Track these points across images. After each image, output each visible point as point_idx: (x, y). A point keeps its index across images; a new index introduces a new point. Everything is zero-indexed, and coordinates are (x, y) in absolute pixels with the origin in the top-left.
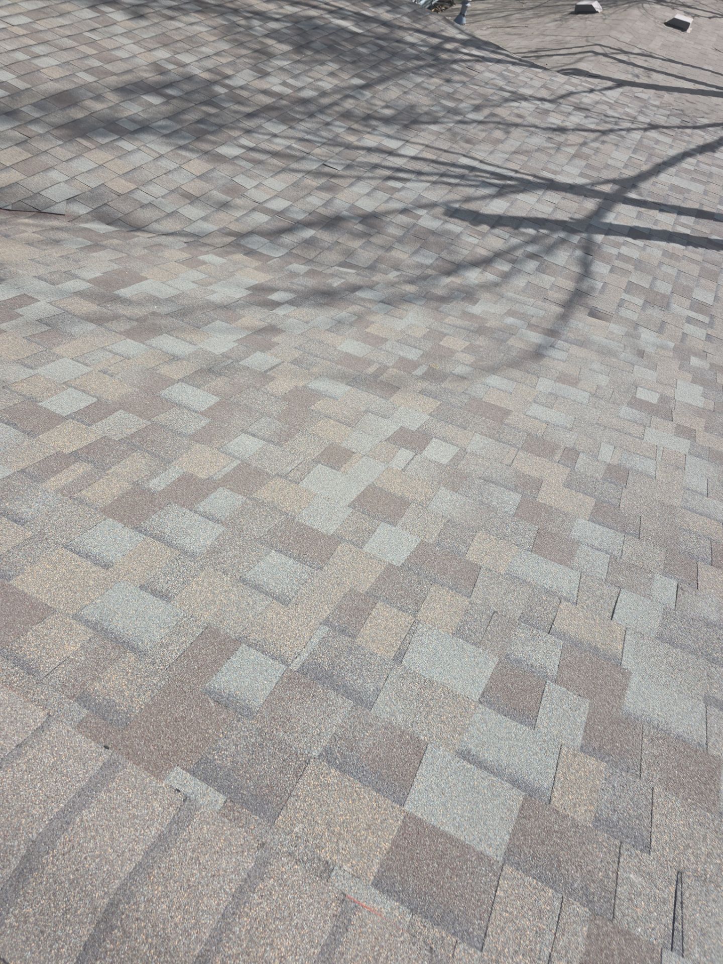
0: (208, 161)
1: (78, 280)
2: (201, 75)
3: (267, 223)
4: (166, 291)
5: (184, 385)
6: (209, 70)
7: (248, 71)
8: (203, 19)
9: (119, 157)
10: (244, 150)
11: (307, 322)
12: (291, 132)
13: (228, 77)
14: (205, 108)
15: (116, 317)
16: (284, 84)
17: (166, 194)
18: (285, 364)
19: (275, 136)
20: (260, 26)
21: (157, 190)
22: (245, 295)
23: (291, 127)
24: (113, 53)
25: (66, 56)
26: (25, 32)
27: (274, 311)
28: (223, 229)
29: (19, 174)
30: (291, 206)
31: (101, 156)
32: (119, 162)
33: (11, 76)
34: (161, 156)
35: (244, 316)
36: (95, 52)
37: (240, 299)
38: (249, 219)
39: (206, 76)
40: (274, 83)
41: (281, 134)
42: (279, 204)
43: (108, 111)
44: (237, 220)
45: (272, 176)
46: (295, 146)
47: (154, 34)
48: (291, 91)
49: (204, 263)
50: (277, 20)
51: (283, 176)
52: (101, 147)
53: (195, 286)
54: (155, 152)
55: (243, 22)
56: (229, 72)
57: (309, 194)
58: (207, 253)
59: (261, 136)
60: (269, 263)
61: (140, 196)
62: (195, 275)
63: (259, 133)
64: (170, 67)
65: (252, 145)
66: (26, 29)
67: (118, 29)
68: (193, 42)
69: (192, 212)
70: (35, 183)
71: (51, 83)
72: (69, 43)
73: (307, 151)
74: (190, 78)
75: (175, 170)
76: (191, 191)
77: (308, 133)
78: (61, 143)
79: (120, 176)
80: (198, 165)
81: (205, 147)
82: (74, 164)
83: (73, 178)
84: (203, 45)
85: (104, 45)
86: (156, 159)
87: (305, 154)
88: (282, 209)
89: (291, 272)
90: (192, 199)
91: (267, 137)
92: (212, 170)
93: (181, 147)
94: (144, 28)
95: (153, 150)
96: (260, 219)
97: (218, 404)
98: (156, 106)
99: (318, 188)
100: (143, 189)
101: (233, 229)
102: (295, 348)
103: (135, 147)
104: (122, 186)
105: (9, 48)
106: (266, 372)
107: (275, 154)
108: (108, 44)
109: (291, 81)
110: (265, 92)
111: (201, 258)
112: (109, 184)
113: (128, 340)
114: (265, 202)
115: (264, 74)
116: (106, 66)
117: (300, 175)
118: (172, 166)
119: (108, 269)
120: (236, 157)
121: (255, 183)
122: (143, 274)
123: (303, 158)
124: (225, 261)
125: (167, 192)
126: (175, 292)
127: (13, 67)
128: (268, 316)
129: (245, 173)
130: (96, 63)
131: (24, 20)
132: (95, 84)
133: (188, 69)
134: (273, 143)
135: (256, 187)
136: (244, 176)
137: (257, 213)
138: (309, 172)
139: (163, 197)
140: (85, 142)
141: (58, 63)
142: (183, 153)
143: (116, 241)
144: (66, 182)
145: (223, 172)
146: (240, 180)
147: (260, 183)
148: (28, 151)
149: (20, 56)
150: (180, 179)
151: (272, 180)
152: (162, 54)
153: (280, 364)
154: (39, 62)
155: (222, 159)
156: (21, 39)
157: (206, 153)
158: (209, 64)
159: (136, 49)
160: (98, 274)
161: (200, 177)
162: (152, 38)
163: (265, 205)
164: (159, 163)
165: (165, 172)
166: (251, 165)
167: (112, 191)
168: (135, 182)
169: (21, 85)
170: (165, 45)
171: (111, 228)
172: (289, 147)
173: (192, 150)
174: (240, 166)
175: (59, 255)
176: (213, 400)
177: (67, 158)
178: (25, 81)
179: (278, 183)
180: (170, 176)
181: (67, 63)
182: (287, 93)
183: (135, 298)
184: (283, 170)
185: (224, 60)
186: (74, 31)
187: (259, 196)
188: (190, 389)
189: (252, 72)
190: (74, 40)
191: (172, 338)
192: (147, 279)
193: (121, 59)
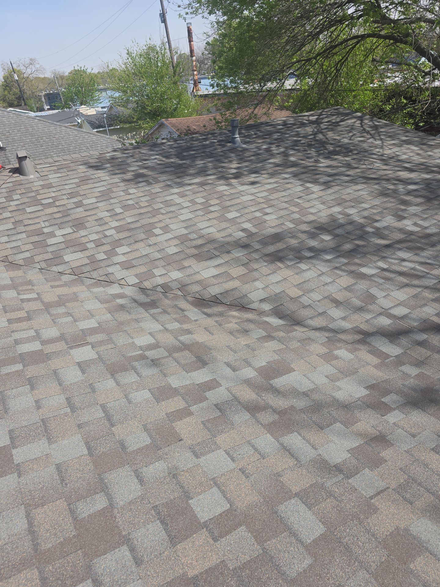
0: (353, 278)
1: (250, 368)
2: (359, 221)
3: (389, 325)
4: (305, 385)
5: (299, 502)
6: (365, 218)
7: (390, 217)
8: (365, 186)
9: (297, 274)
10: (379, 270)
11: (414, 436)
12: (416, 258)
13: (377, 221)
14: (357, 242)
15: (265, 408)
16: (415, 224)
17: (321, 299)
18: (390, 490)
19: (404, 260)
20: (403, 188)
21: (316, 296)
22: (363, 395)
23: (416, 254)
24: (308, 210)
25: (282, 213)
26: (264, 201)
27: (385, 417)
28: (355, 327)
29: (239, 282)
30: (410, 313)
31: (286, 273)
32: (296, 276)
33: (251, 225)
34: (323, 273)
35: (360, 420)
36: (298, 210)
37: (359, 399)
38: (376, 321)
39: (362, 221)
40: (408, 225)
41: (408, 259)
42: (401, 311)
43: (297, 245)
44: (367, 321)
45: (397, 290)
46: (418, 267)
47: (334, 198)
48: (420, 229)
49: (337, 358)
50: (415, 184)
51: (407, 289)
52: (288, 267)
53: (326, 380)
54: (320, 270)
55: (392, 187)
56: (378, 218)
57: (425, 305)
58: (340, 348)
59: (393, 261)
60: (386, 361)
61: (305, 300)
62: (328, 369)
63: (392, 259)
64: (340, 216)
65: (385, 266)
66: (264, 199)
67: (314, 196)
68: (358, 201)
69: (336, 313)
70: (245, 288)
71: (270, 229)
72: (286, 205)
73: (427, 271)
74: (352, 223)
75: (330, 283)
76: (338, 298)
77: (429, 259)
78: (266, 264)
79: (295, 286)
80: (346, 280)
81: (353, 268)
82: (270, 277)
83: (267, 286)
84: (363, 203)
85: (304, 206)
86: (319, 275)
87: (425, 274)
88: (402, 315)
89: (404, 373)
90: (337, 303)
91: (397, 261)
92: (355, 284)
93: (336, 268)
94: (329, 194)
95: (319, 269)
96: (385, 322)
97: (323, 537)
98: (326, 241)
99: (433, 300)
100: (307, 295)
101: (363, 328)
102: (401, 469)
103: (308, 267)
104: (294, 292)
105: (253, 210)
106: (371, 498)
107: (401, 274)
108: (306, 205)
109: (420, 222)
110: (401, 230)
111: (336, 352)
112: (287, 291)
113: (268, 435)
114: (390, 309)
115: (401, 218)
116: (302, 218)
117: (419, 290)
118: (329, 280)
119: (272, 359)
120: (373, 275)
121: (385, 294)
122: (292, 366)
123: (423, 277)
124: (353, 357)
125: (322, 297)
126: (312, 386)
127: (252, 220)
128: (380, 423)
129: (378, 285)
130: (296, 216)
131: (265, 194)
132: (293, 229)
133: (351, 217)
134: (402, 266)
135: (384, 297)
136: (377, 289)
137: (383, 317)
138: (426, 287)
139: (318, 301)
140: (280, 264)
141: (276, 217)
142: (338, 272)
143: (281, 334)
144: (263, 289)
145: (362, 285)
146: (374, 291)
147: (388, 295)
148: (247, 269)
149: (258, 214)
150: (332, 289)
151: (397, 292)
152: (337, 209)
153: (385, 490)
154: (266, 218)
155: (363, 276)
156: (260, 205)
157: (352, 272)
158: (366, 213)
159: (322, 207)
160: (264, 364)
161: (346, 289)
162: (332, 200)
163: (389, 311)
164: (321, 278)
165: (323, 284)
166: (383, 281)
167: (288, 295)
168: (303, 291)
169: (254, 230)
170: (339, 204)
171: (281, 322)
172: (412, 269)
173: (344, 271)
174: (375, 281)
175: (245, 343)
176: (319, 530)
177: (267, 273)
178: (256, 228)
179: (401, 295)
180: (326, 287)
181: (282, 217)
182: (416, 230)
183: (282, 389)
184: (407, 285)
185: (375, 211)
186: (290, 199)
187: (386, 303)
188: (302, 508)
189: (393, 218)
190: (289, 204)
191: (300, 438)
192: (294, 371)
193: (312, 214)
